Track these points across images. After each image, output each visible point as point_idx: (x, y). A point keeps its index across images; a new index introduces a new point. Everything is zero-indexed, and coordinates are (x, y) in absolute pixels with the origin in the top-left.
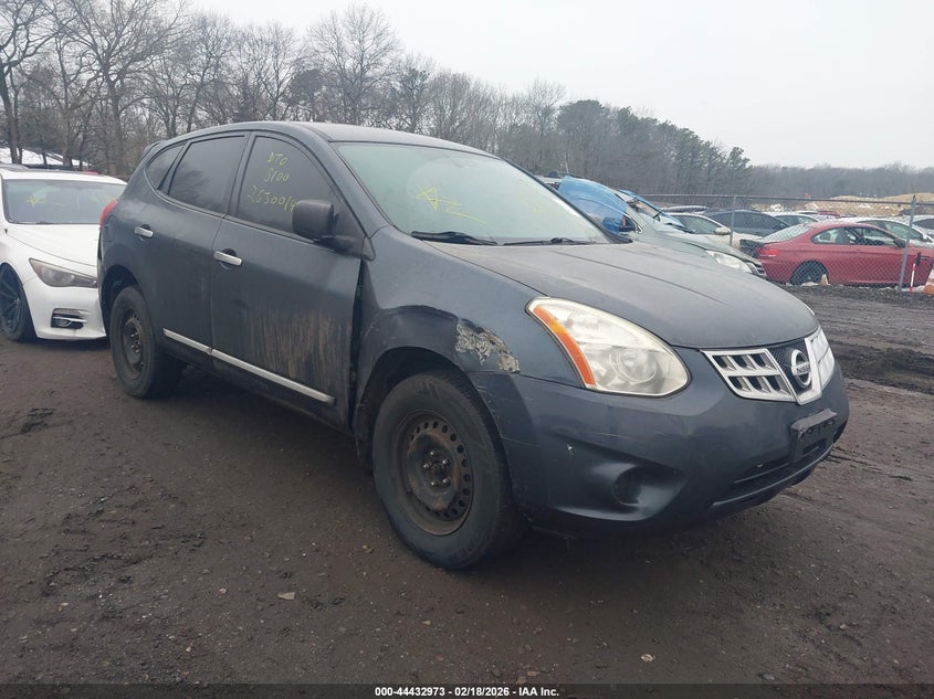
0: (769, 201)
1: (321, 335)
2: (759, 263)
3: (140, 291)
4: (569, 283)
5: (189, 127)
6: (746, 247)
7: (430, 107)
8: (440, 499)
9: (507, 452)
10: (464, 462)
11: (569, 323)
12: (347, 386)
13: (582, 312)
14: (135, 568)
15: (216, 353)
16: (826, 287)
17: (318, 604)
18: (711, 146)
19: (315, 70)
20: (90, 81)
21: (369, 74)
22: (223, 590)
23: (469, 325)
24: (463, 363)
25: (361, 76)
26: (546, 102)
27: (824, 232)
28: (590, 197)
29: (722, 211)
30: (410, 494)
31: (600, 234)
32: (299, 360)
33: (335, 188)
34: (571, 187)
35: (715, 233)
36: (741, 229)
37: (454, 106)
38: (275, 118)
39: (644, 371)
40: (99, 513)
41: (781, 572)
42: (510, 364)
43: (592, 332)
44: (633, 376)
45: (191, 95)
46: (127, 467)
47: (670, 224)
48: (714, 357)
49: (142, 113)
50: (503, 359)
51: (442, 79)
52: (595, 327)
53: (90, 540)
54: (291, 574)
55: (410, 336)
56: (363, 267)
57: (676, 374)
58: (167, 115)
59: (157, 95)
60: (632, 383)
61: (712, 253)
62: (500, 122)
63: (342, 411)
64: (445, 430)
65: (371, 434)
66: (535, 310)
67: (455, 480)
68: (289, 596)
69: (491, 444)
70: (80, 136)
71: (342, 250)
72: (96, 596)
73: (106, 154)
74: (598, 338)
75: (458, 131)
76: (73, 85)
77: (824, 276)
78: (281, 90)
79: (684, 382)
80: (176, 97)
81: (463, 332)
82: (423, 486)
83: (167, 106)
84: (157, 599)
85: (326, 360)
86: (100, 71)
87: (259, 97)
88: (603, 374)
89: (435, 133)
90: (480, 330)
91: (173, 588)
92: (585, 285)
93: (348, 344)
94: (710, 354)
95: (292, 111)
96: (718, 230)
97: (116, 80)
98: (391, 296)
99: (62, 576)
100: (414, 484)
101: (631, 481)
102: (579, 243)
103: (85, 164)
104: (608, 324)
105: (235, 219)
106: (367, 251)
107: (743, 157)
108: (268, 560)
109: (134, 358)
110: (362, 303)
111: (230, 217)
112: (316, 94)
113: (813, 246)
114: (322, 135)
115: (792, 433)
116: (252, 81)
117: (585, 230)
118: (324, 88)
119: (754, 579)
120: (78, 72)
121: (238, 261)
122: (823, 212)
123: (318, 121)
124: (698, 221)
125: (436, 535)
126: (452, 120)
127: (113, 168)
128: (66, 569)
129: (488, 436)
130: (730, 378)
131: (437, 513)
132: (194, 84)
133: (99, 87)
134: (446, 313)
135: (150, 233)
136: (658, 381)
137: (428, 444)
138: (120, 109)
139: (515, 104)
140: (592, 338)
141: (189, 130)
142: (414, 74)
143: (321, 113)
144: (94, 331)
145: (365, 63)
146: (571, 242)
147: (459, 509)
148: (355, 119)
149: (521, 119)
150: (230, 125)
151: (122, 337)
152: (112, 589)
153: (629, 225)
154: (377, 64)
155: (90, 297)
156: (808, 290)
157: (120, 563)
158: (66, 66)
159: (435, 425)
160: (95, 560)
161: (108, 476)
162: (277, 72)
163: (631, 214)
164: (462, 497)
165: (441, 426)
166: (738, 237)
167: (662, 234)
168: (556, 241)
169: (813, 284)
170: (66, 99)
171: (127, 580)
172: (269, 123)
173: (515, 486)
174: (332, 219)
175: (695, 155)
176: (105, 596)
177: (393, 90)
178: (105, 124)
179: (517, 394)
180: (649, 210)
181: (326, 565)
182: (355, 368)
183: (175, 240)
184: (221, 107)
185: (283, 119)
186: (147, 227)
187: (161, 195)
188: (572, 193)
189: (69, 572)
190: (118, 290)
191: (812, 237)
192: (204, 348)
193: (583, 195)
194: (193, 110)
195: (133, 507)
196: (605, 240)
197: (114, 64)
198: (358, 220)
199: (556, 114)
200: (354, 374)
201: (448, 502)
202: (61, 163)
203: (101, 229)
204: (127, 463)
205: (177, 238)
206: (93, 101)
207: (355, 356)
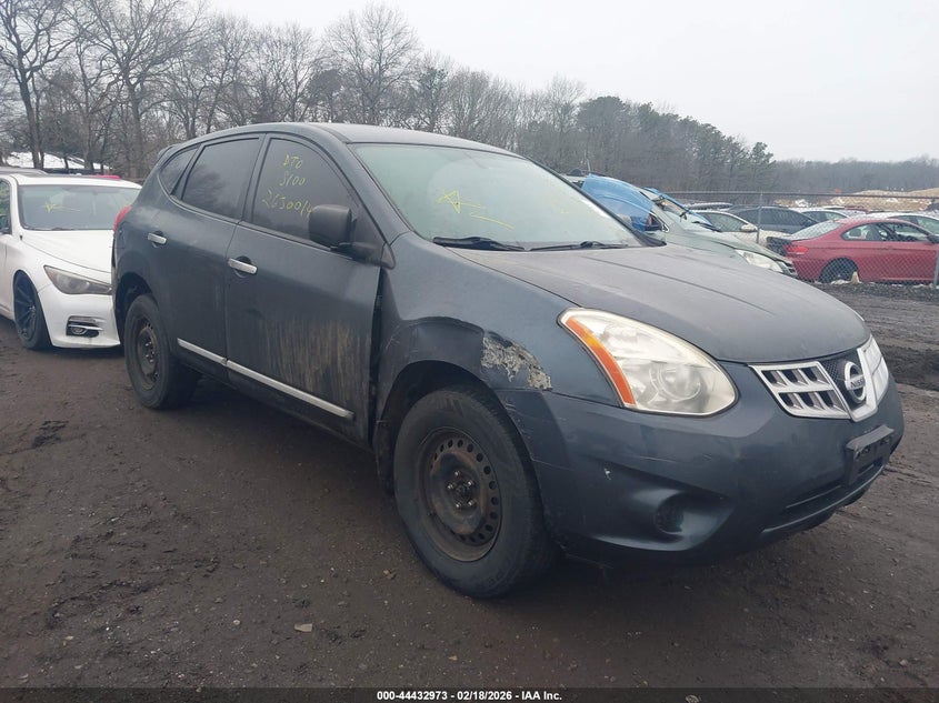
0: (794, 196)
1: (339, 346)
2: (790, 262)
3: (154, 299)
4: (605, 293)
5: (209, 129)
6: (773, 244)
7: (449, 106)
8: (466, 522)
9: (538, 476)
10: (491, 485)
11: (605, 336)
12: (366, 401)
13: (619, 325)
14: (145, 596)
15: (231, 364)
16: (857, 285)
17: (337, 638)
18: (734, 141)
19: (333, 70)
20: (110, 84)
21: (387, 73)
22: (237, 622)
23: (496, 338)
24: (489, 379)
25: (379, 76)
26: (567, 99)
27: (854, 228)
28: (614, 195)
29: (748, 208)
30: (434, 516)
31: (631, 236)
32: (316, 372)
33: (353, 193)
34: (595, 185)
35: (741, 231)
36: (767, 226)
37: (473, 105)
38: (293, 119)
39: (687, 387)
40: (110, 535)
41: (832, 600)
42: (541, 380)
43: (629, 345)
44: (674, 393)
45: (210, 97)
46: (140, 484)
47: (697, 222)
48: (763, 372)
49: (162, 116)
50: (534, 375)
51: (461, 78)
52: (633, 340)
53: (99, 565)
54: (309, 604)
55: (433, 349)
56: (383, 275)
57: (721, 391)
58: (187, 117)
59: (177, 98)
60: (674, 401)
61: (741, 252)
62: (519, 119)
63: (361, 427)
64: (470, 449)
65: (392, 451)
66: (568, 322)
67: (482, 501)
68: (306, 628)
69: (520, 466)
70: (102, 140)
71: (361, 258)
72: (103, 628)
73: (127, 157)
74: (637, 352)
75: (477, 130)
76: (93, 88)
77: (855, 274)
78: (300, 90)
79: (730, 399)
80: (196, 100)
81: (489, 345)
82: (447, 508)
83: (187, 109)
84: (166, 632)
85: (345, 374)
86: (120, 75)
87: (278, 98)
88: (642, 391)
89: (454, 133)
90: (508, 344)
91: (183, 619)
92: (621, 294)
93: (367, 358)
94: (759, 369)
95: (311, 112)
96: (744, 227)
97: (136, 84)
98: (413, 306)
99: (68, 606)
100: (437, 506)
101: (673, 508)
102: (610, 247)
103: (106, 167)
104: (647, 337)
105: (249, 225)
106: (387, 259)
107: (766, 152)
108: (285, 587)
109: (148, 368)
110: (382, 313)
111: (244, 223)
112: (334, 94)
113: (842, 243)
114: (340, 136)
115: (847, 453)
116: (271, 82)
117: (615, 233)
118: (342, 89)
119: (803, 608)
120: (99, 76)
121: (254, 269)
122: (850, 207)
123: (337, 122)
124: (723, 218)
125: (462, 561)
126: (471, 119)
127: (134, 171)
128: (73, 599)
129: (517, 458)
130: (780, 394)
131: (462, 538)
132: (213, 86)
133: (119, 91)
134: (472, 325)
135: (163, 240)
136: (702, 398)
137: (452, 464)
138: (140, 112)
139: (534, 102)
140: (630, 352)
141: (208, 132)
142: (432, 72)
143: (340, 113)
144: (108, 340)
145: (383, 63)
146: (602, 246)
147: (486, 533)
148: (373, 120)
149: (541, 117)
150: (249, 127)
151: (136, 348)
152: (121, 620)
153: (655, 224)
154: (396, 63)
155: (104, 304)
156: (838, 288)
157: (129, 591)
158: (86, 70)
159: (460, 444)
160: (103, 588)
161: (120, 494)
162: (296, 73)
163: (657, 212)
164: (490, 521)
165: (466, 444)
166: (764, 234)
167: (689, 233)
168: (586, 245)
169: (843, 282)
170: (86, 103)
171: (136, 610)
172: (288, 125)
173: (547, 512)
174: (350, 225)
175: (717, 151)
176: (113, 627)
177: (412, 89)
178: (125, 128)
179: (549, 411)
180: (675, 208)
181: (345, 593)
182: (374, 381)
183: (189, 247)
184: (240, 108)
185: (302, 120)
186: (160, 234)
187: (175, 200)
188: (597, 192)
189: (76, 602)
190: (133, 297)
191: (841, 233)
192: (219, 359)
193: (607, 194)
194: (212, 113)
195: (145, 529)
196: (637, 244)
197: (134, 67)
198: (377, 226)
199: (576, 111)
200: (374, 388)
201: (475, 527)
202: (83, 167)
203: (114, 235)
204: (140, 479)
205: (191, 244)
206: (113, 104)
207: (375, 369)
